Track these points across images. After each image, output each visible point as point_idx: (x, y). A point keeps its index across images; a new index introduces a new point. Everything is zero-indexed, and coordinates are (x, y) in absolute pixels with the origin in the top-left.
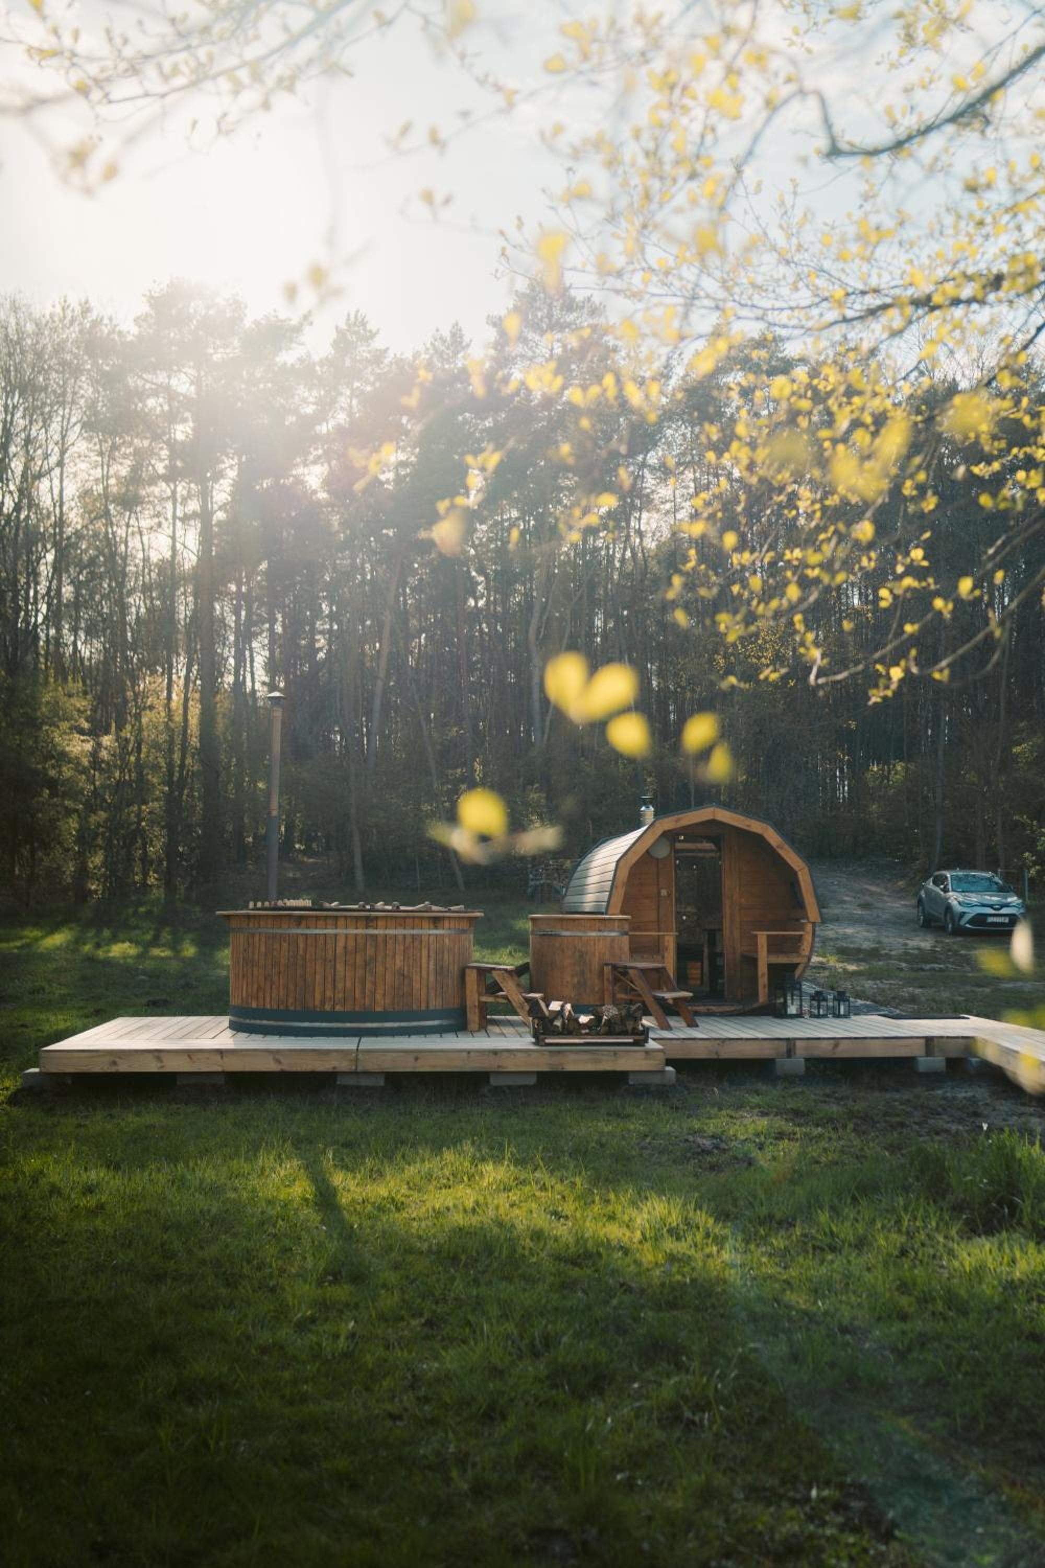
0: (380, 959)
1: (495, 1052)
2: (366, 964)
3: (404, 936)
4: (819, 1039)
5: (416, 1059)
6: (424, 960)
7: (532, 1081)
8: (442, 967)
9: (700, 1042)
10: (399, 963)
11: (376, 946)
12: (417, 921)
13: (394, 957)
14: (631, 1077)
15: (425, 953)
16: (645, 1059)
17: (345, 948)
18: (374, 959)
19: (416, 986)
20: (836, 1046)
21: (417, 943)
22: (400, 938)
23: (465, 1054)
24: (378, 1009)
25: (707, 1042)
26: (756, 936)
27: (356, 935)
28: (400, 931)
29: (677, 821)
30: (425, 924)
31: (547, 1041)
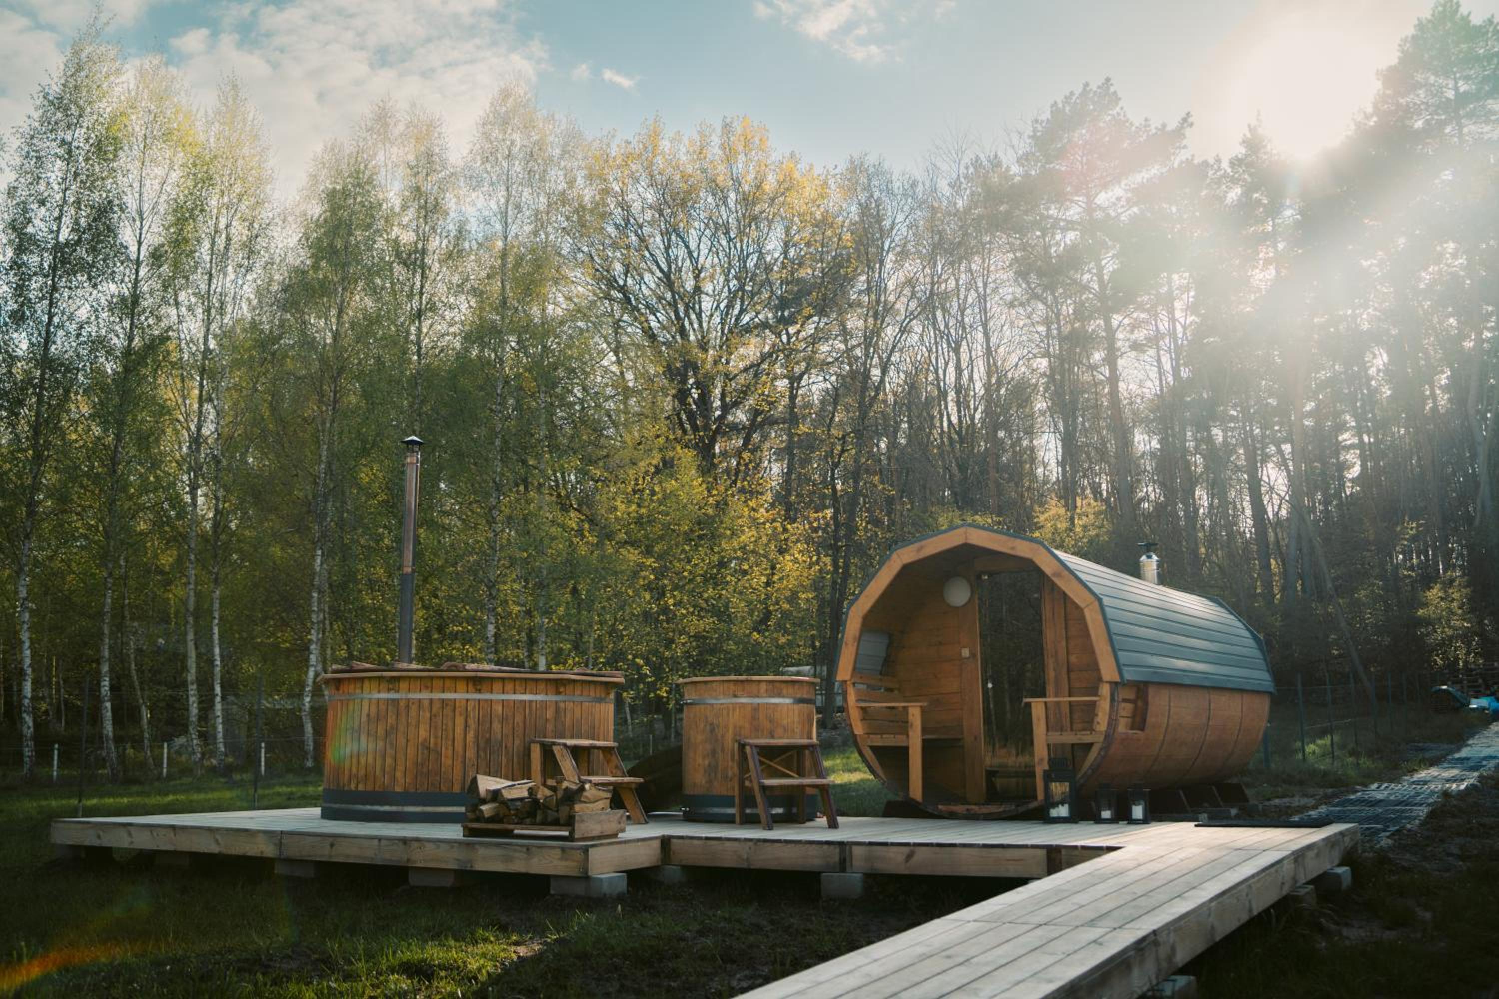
0: (402, 728)
1: (405, 841)
2: (387, 733)
3: (431, 700)
4: (885, 844)
5: (332, 845)
6: (459, 730)
7: (448, 882)
8: (488, 741)
9: (728, 844)
10: (423, 733)
11: (398, 715)
12: (448, 683)
13: (417, 726)
14: (553, 883)
15: (459, 721)
16: (561, 859)
17: (368, 715)
18: (395, 729)
19: (447, 762)
20: (910, 856)
21: (448, 711)
22: (426, 703)
23: (376, 842)
24: (398, 789)
25: (736, 844)
26: (1029, 705)
27: (378, 700)
28: (425, 695)
29: (920, 550)
30: (461, 685)
31: (516, 831)
